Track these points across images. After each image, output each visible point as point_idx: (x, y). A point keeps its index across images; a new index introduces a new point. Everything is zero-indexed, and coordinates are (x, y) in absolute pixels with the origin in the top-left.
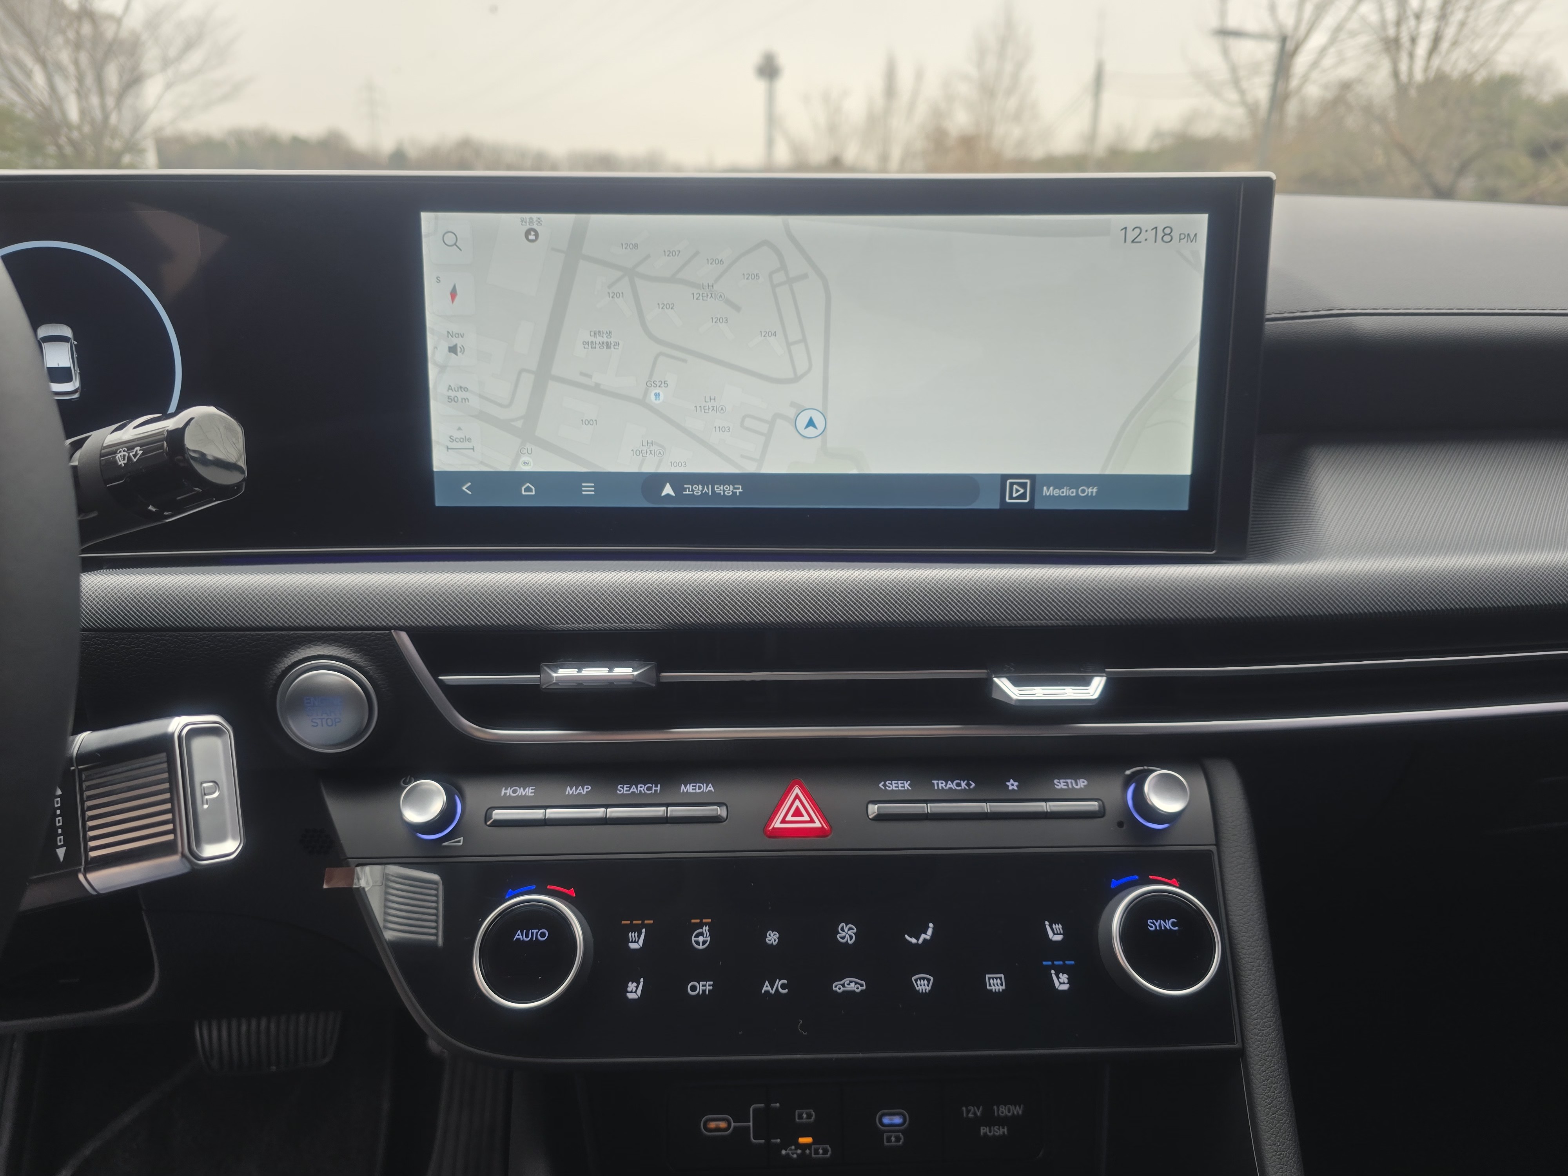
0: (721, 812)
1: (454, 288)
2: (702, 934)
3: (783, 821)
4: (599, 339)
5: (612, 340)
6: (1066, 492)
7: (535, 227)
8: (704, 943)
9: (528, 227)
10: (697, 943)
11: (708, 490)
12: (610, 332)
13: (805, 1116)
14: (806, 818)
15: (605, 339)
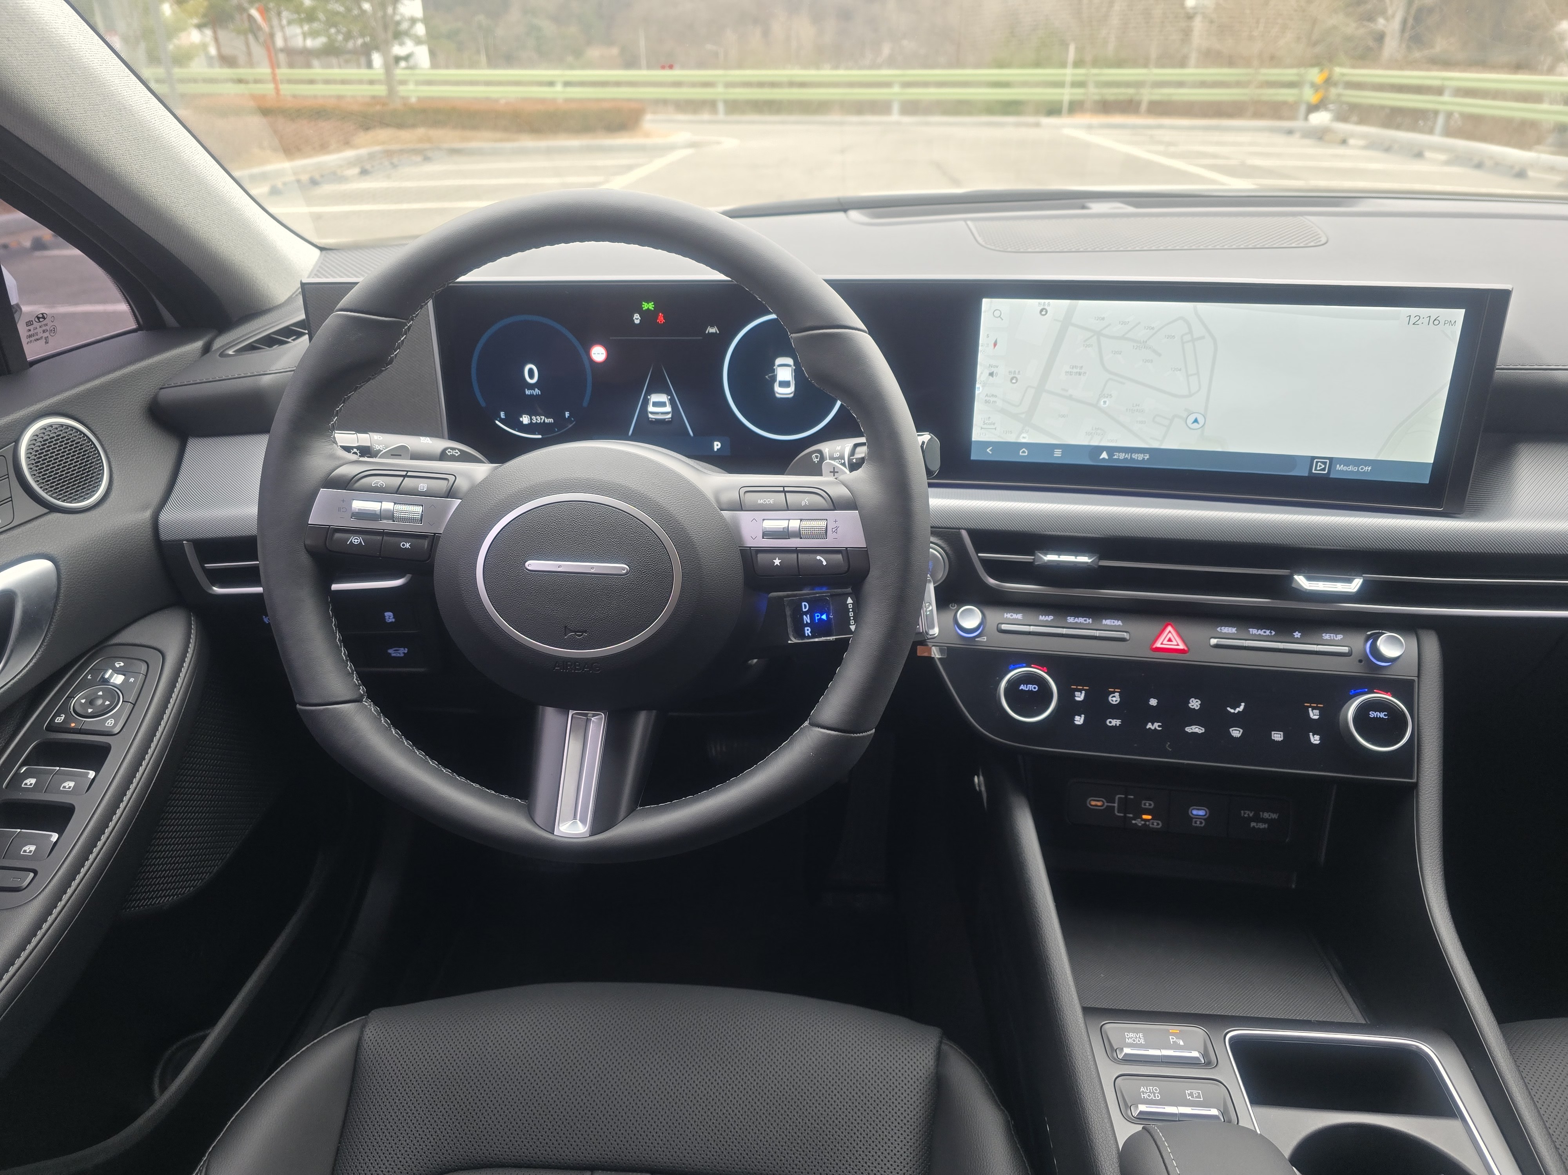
0: (1126, 635)
1: (996, 340)
2: (1114, 697)
3: (1162, 644)
4: (1075, 370)
5: (1082, 371)
6: (1351, 468)
7: (1046, 307)
8: (1116, 701)
9: (1042, 307)
10: (1112, 700)
11: (1128, 456)
12: (1082, 367)
13: (1147, 804)
14: (1175, 643)
15: (1078, 370)
